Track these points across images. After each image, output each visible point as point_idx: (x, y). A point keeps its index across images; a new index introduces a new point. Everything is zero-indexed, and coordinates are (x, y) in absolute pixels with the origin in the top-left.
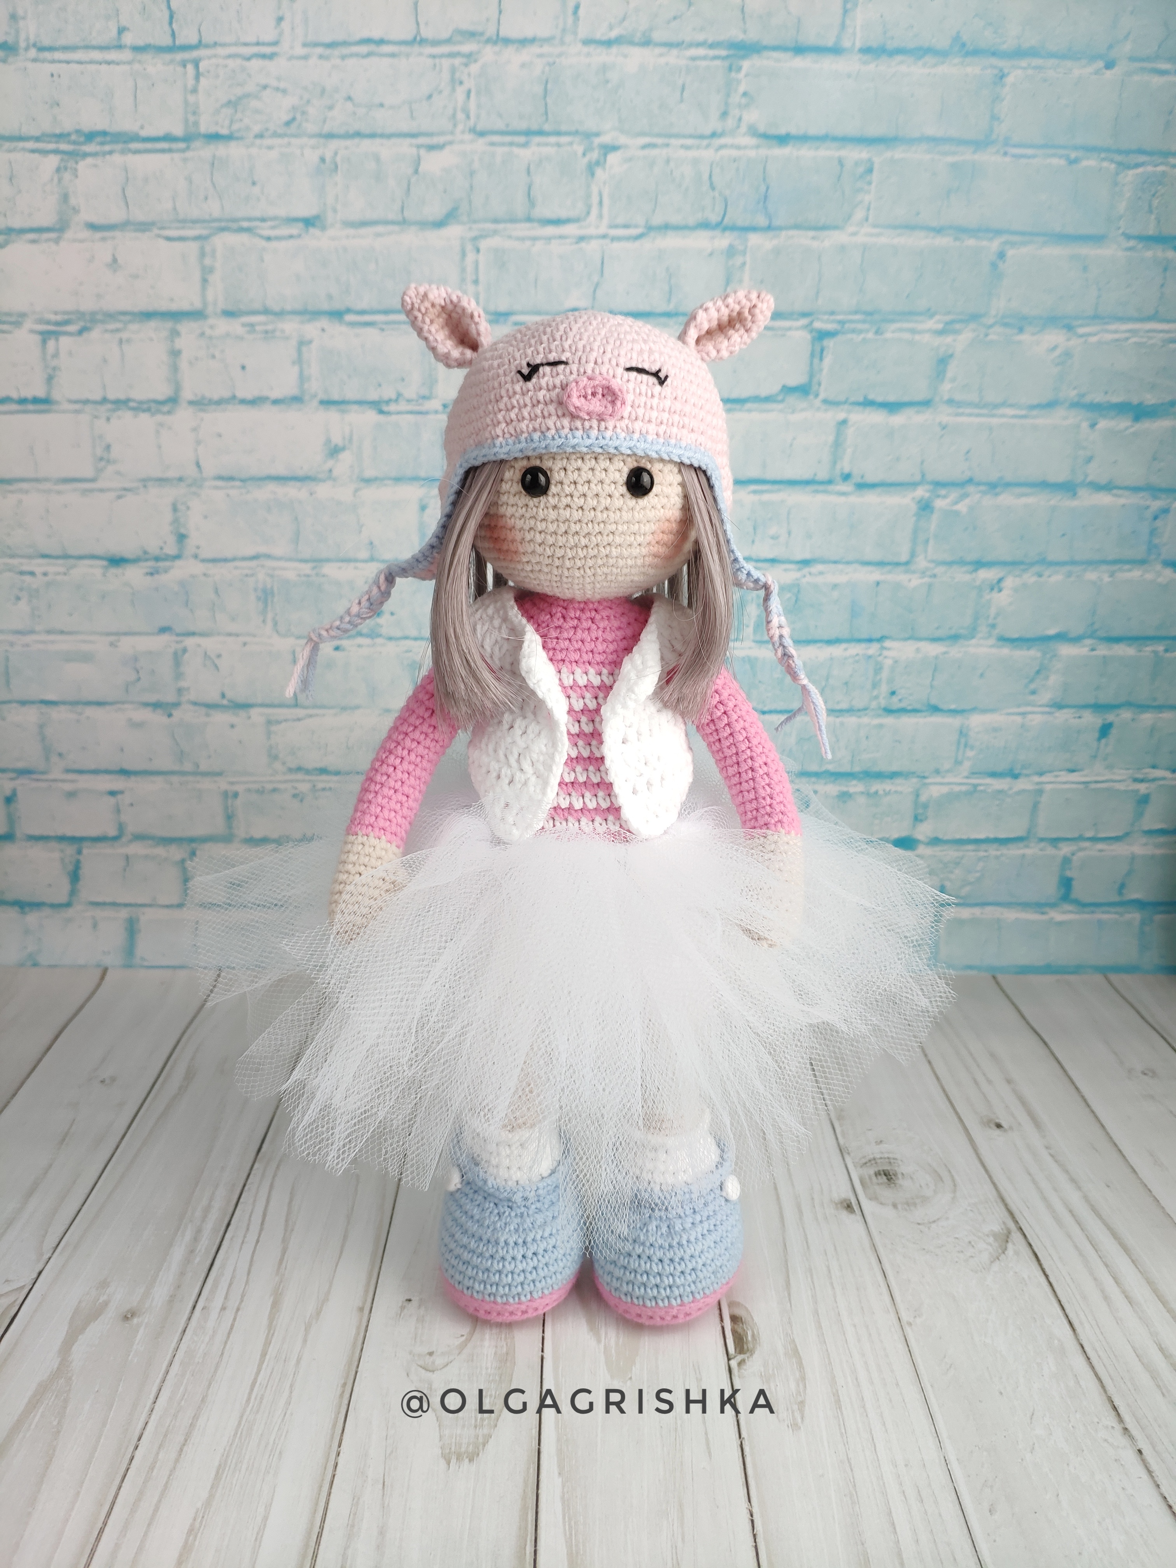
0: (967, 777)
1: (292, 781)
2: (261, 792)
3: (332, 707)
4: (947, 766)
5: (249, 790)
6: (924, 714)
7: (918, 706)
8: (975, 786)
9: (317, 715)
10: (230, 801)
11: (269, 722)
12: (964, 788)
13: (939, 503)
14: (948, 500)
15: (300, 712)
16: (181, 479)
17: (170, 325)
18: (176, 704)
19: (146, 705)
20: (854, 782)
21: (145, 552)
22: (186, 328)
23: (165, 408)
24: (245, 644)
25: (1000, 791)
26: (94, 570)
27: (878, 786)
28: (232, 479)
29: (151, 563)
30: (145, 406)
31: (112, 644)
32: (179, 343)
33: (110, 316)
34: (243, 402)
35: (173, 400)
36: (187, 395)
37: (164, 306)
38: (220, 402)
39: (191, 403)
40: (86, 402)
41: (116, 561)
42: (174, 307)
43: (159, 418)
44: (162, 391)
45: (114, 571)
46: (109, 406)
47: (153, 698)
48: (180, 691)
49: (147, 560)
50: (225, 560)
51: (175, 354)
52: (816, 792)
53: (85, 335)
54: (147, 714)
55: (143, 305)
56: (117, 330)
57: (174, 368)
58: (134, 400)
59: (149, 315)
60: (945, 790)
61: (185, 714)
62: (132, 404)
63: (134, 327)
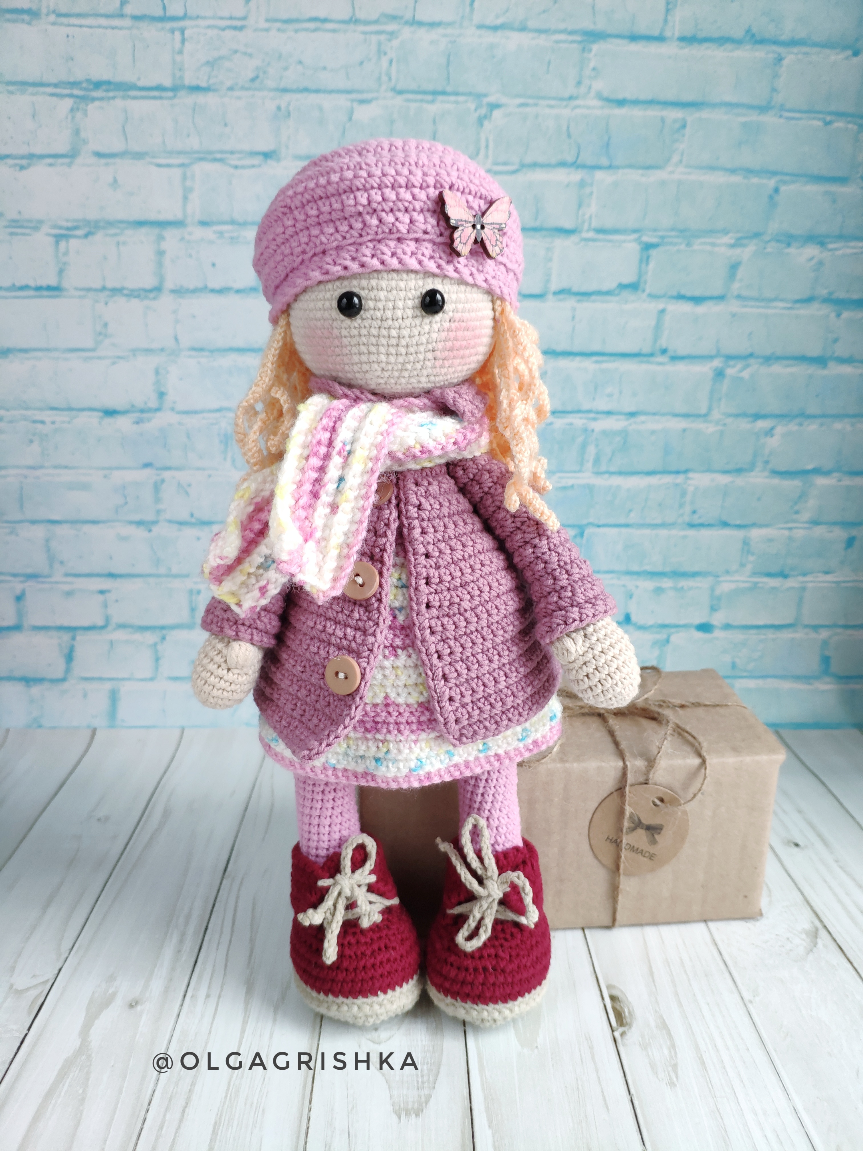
0: (749, 577)
4: (734, 568)
6: (717, 528)
7: (713, 522)
8: (756, 583)
10: (194, 597)
12: (747, 585)
13: (729, 371)
14: (735, 369)
16: (162, 350)
17: (156, 231)
18: (155, 522)
19: (131, 523)
20: (666, 580)
21: (133, 406)
22: (170, 234)
23: (152, 295)
24: (210, 476)
25: (774, 589)
26: (92, 419)
27: (684, 583)
28: (202, 350)
29: (138, 415)
30: (136, 293)
31: (105, 476)
32: (164, 245)
33: (110, 224)
34: (213, 291)
35: (158, 289)
36: (169, 284)
37: (153, 216)
38: (195, 291)
39: (172, 291)
40: (89, 290)
41: (110, 413)
42: (161, 217)
43: (147, 302)
44: (149, 282)
45: (108, 420)
46: (108, 293)
47: (137, 517)
48: (158, 512)
49: (134, 412)
50: (196, 412)
51: (161, 253)
52: (637, 587)
53: (90, 238)
54: (132, 530)
55: (137, 215)
56: (115, 235)
57: (160, 264)
58: (127, 289)
59: (140, 224)
60: (733, 586)
61: (162, 530)
62: (125, 292)
63: (129, 232)
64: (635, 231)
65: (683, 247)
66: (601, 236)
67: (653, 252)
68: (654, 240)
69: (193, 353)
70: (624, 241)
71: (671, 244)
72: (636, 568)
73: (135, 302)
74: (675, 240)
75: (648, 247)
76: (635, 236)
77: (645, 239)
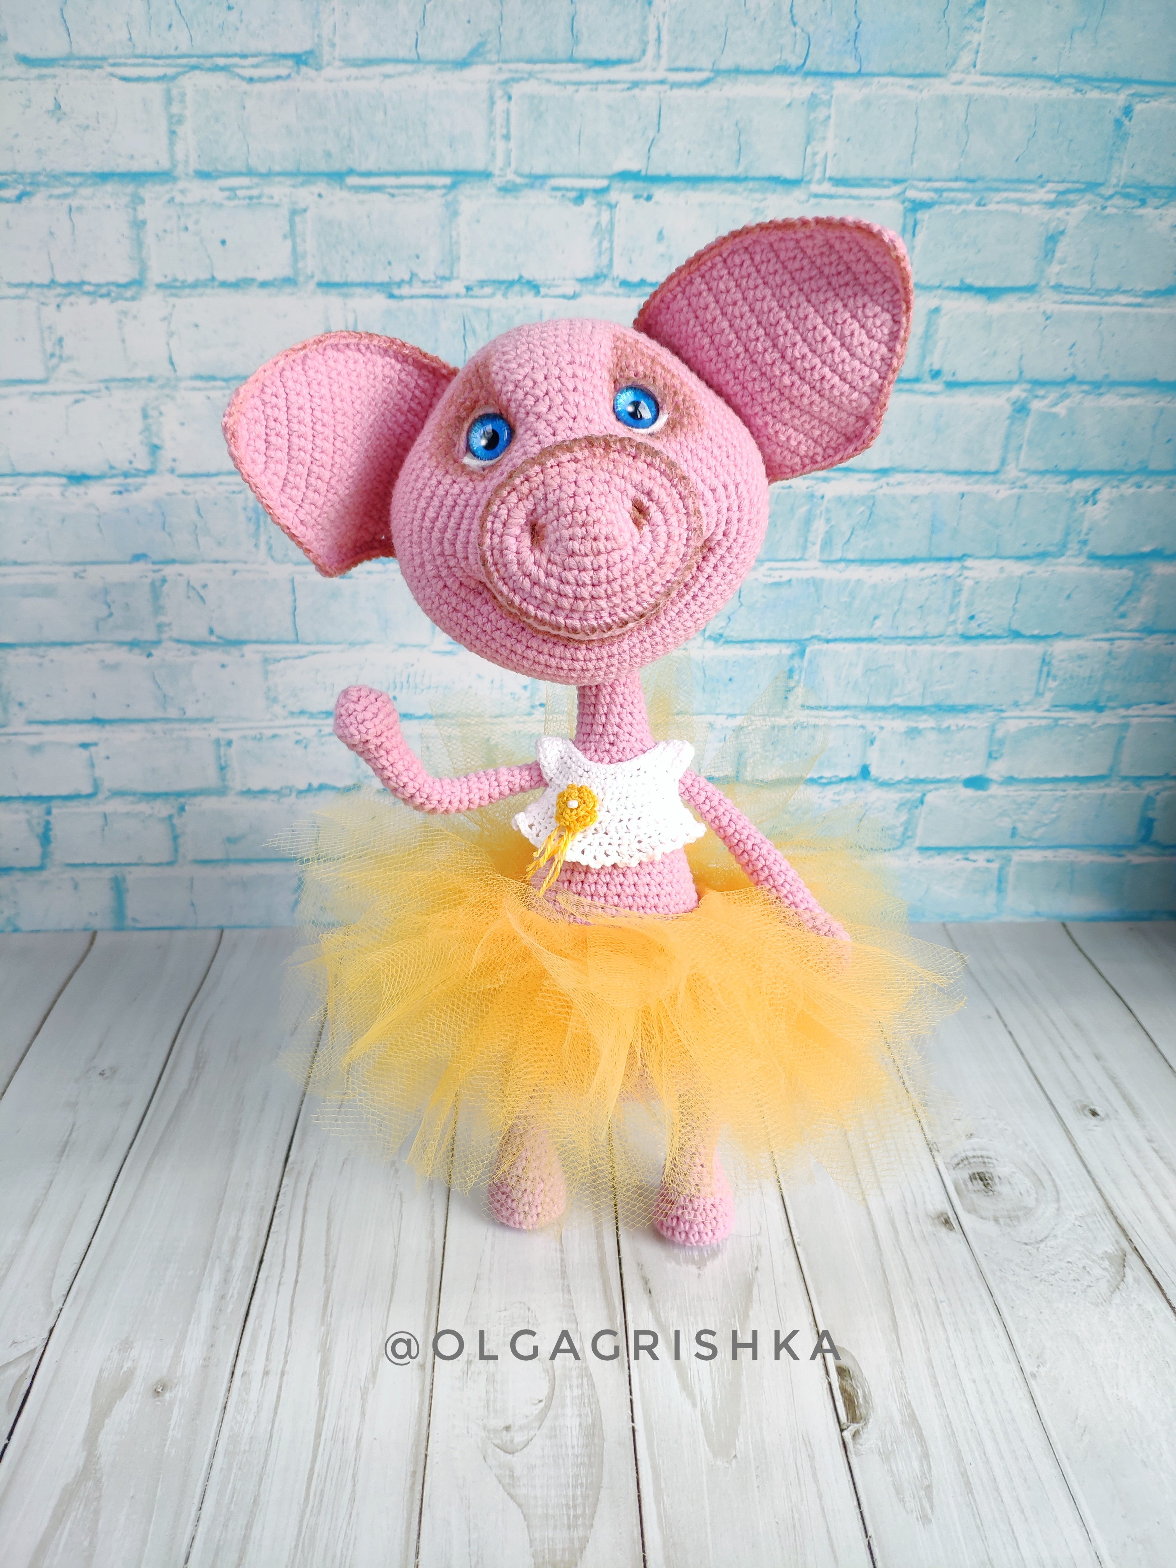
0: (1048, 710)
1: (294, 726)
2: (259, 739)
3: (339, 643)
4: (1026, 698)
5: (244, 737)
6: (1005, 640)
7: (999, 632)
8: (1056, 720)
9: (322, 652)
10: (222, 750)
11: (266, 661)
12: (1044, 722)
13: (1036, 405)
14: (1046, 402)
15: (302, 649)
16: (150, 379)
17: (130, 189)
18: (157, 643)
19: (121, 644)
20: (925, 717)
21: (112, 467)
22: (149, 191)
23: (129, 293)
24: (235, 572)
25: (1083, 726)
26: (53, 488)
27: (950, 721)
28: (213, 378)
29: (120, 480)
30: (104, 291)
31: (76, 575)
32: (143, 212)
33: (56, 178)
34: (224, 284)
35: (138, 283)
36: (155, 276)
37: (123, 165)
38: (195, 285)
39: (160, 286)
40: (30, 285)
41: (78, 478)
42: (135, 167)
43: (121, 305)
44: (123, 272)
45: (74, 489)
46: (59, 290)
47: (129, 636)
48: (160, 627)
49: (113, 476)
50: (208, 475)
51: (139, 225)
52: (882, 728)
53: (25, 201)
54: (121, 655)
55: (97, 164)
56: (66, 196)
57: (139, 244)
58: (89, 284)
59: (104, 177)
60: (1023, 724)
61: (167, 653)
62: (87, 288)
63: (86, 191)
64: (896, 181)
65: (972, 207)
66: (841, 190)
67: (923, 216)
68: (926, 196)
69: (199, 384)
70: (879, 198)
71: (952, 202)
72: (881, 702)
73: (103, 303)
74: (960, 195)
75: (917, 206)
76: (896, 189)
77: (911, 194)
